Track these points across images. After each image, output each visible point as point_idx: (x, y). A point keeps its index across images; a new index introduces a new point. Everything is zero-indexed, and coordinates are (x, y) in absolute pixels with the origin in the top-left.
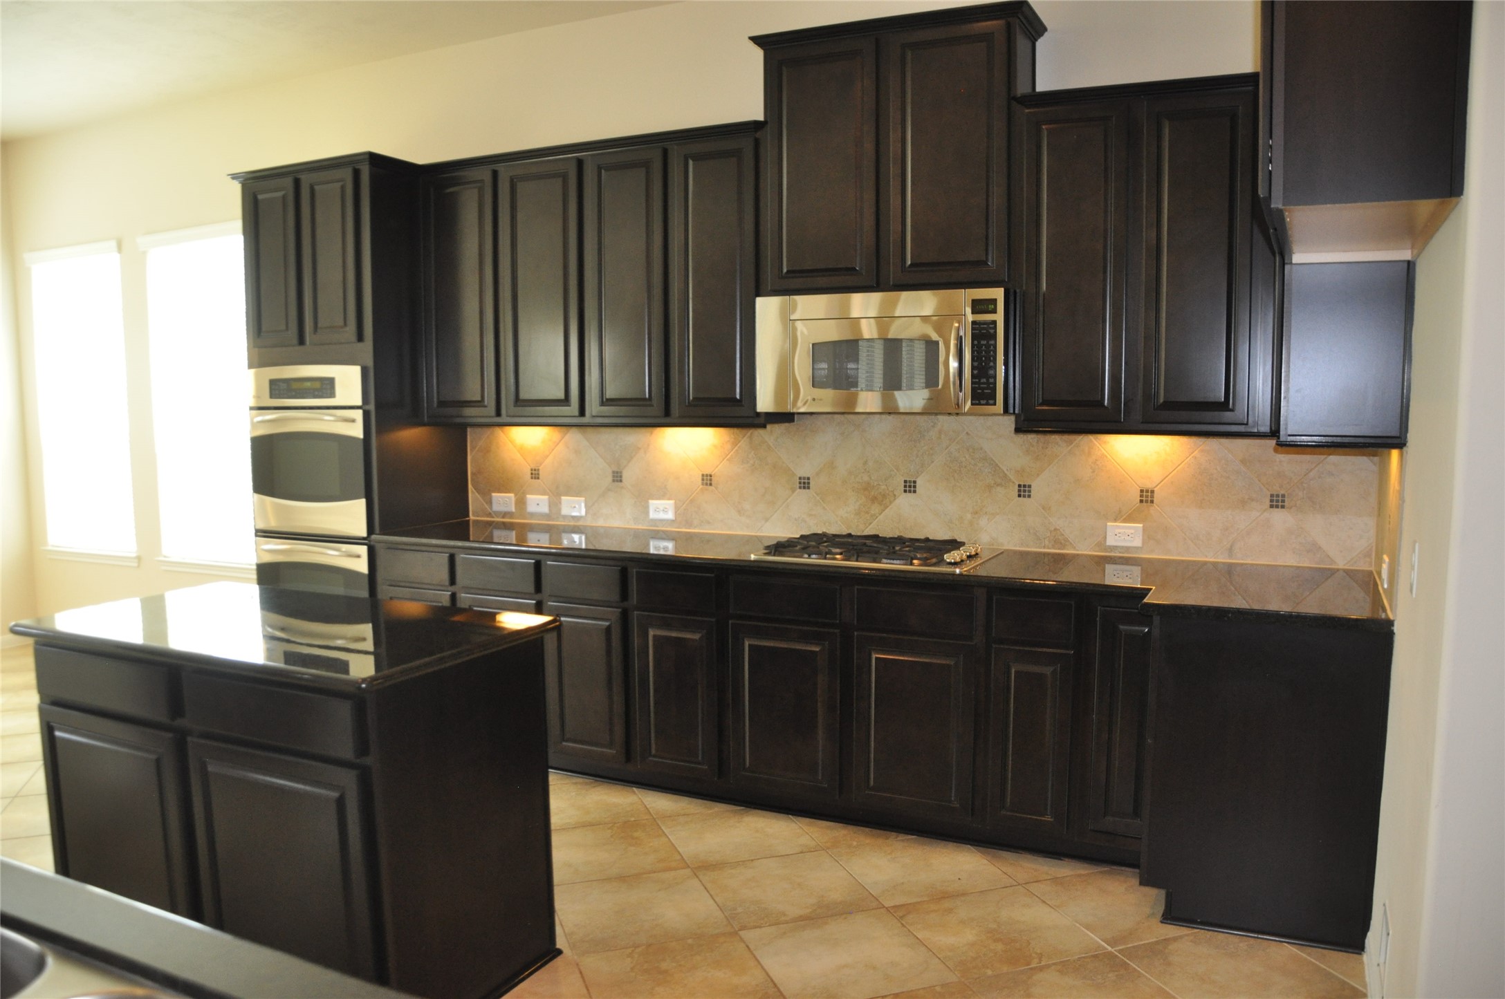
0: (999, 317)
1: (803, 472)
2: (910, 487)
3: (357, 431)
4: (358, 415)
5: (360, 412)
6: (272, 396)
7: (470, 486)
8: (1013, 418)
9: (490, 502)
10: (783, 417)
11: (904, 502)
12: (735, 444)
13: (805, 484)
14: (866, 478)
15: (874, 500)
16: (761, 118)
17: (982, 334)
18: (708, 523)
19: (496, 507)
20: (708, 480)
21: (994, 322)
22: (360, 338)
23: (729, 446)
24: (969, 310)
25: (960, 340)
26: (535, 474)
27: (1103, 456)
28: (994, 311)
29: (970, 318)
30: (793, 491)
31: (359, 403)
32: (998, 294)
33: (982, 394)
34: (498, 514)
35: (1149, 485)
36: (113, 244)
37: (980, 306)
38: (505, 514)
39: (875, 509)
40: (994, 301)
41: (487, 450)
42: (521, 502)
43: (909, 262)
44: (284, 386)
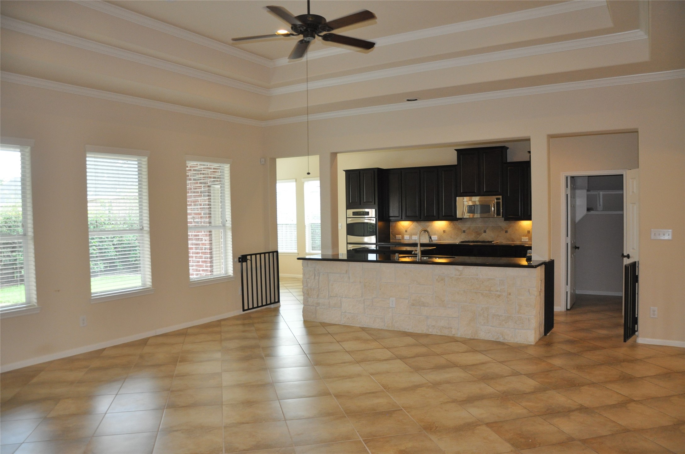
0: (501, 201)
1: (464, 229)
2: (485, 232)
3: (374, 222)
4: (374, 219)
5: (375, 218)
6: (353, 215)
7: (391, 234)
8: (504, 218)
9: (396, 237)
10: (461, 219)
11: (484, 235)
12: (450, 224)
13: (464, 232)
14: (476, 230)
15: (478, 234)
16: (456, 164)
17: (498, 204)
18: (444, 240)
19: (397, 238)
20: (444, 231)
21: (500, 202)
22: (375, 204)
23: (449, 225)
24: (495, 200)
25: (494, 205)
26: (406, 231)
27: (521, 225)
28: (500, 200)
29: (496, 201)
30: (462, 233)
31: (375, 217)
32: (501, 197)
33: (498, 214)
34: (397, 240)
35: (529, 230)
36: (295, 180)
37: (497, 199)
38: (399, 240)
39: (478, 236)
40: (500, 198)
41: (395, 227)
42: (403, 237)
43: (485, 191)
44: (356, 213)
